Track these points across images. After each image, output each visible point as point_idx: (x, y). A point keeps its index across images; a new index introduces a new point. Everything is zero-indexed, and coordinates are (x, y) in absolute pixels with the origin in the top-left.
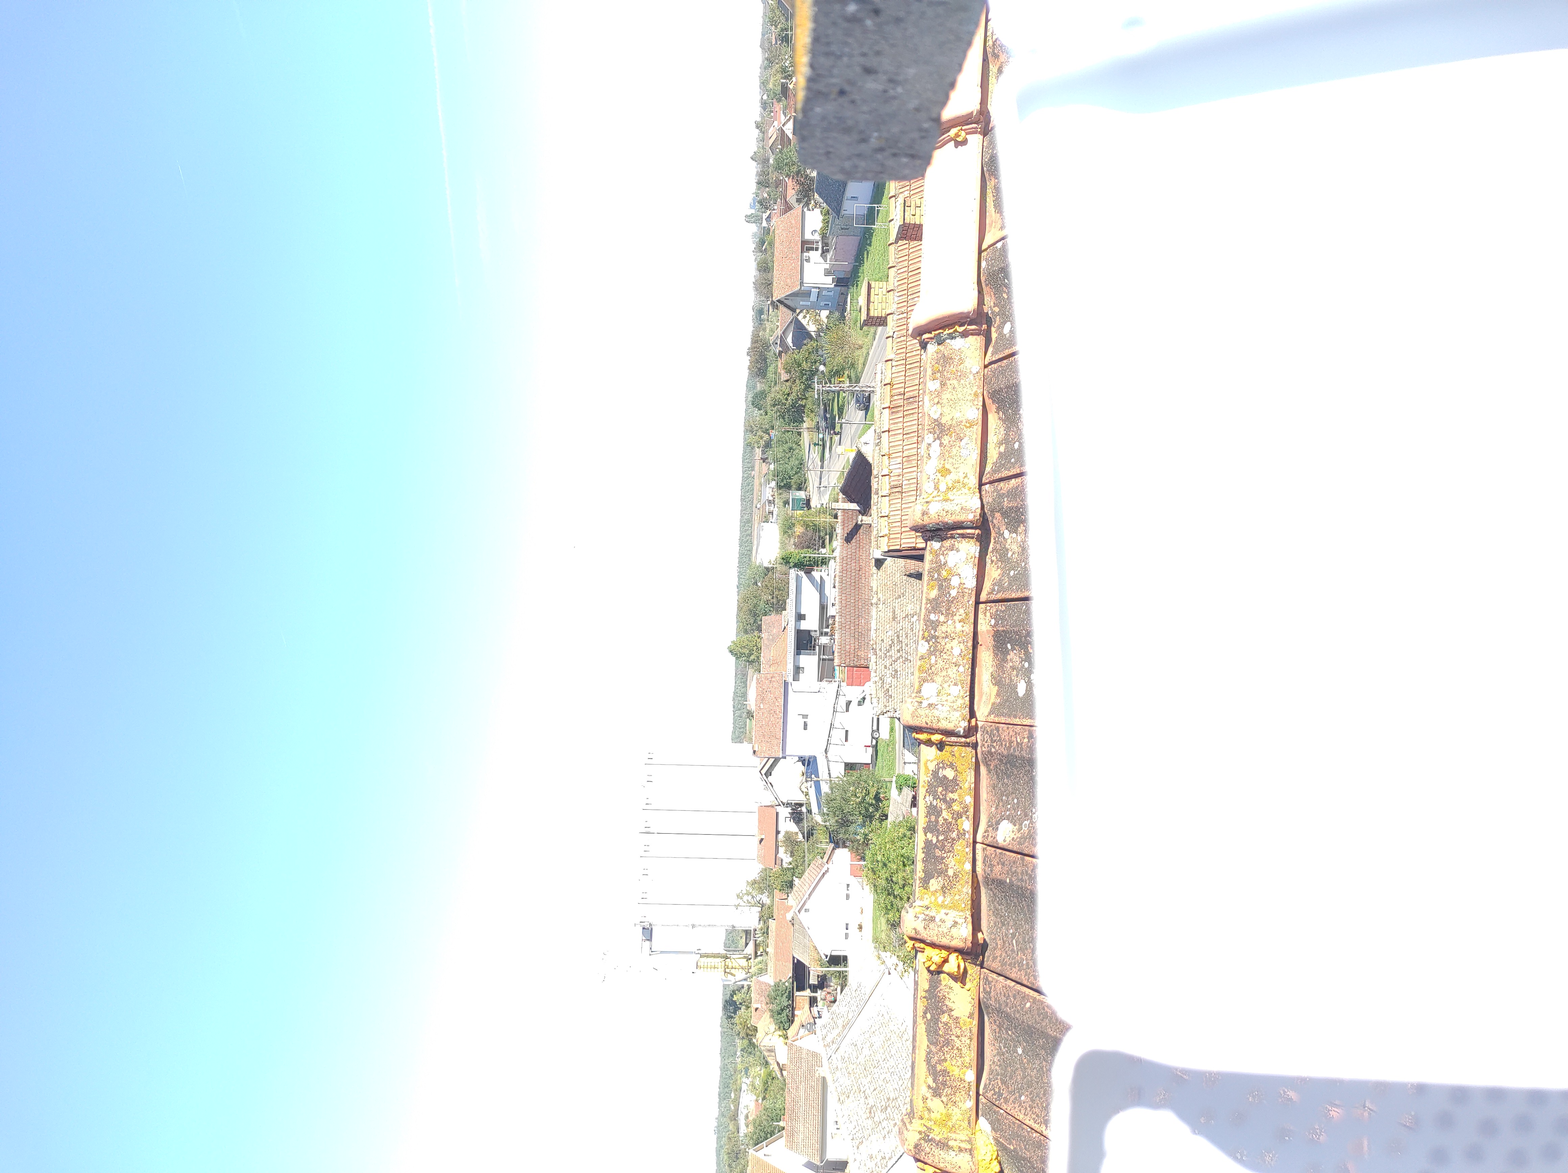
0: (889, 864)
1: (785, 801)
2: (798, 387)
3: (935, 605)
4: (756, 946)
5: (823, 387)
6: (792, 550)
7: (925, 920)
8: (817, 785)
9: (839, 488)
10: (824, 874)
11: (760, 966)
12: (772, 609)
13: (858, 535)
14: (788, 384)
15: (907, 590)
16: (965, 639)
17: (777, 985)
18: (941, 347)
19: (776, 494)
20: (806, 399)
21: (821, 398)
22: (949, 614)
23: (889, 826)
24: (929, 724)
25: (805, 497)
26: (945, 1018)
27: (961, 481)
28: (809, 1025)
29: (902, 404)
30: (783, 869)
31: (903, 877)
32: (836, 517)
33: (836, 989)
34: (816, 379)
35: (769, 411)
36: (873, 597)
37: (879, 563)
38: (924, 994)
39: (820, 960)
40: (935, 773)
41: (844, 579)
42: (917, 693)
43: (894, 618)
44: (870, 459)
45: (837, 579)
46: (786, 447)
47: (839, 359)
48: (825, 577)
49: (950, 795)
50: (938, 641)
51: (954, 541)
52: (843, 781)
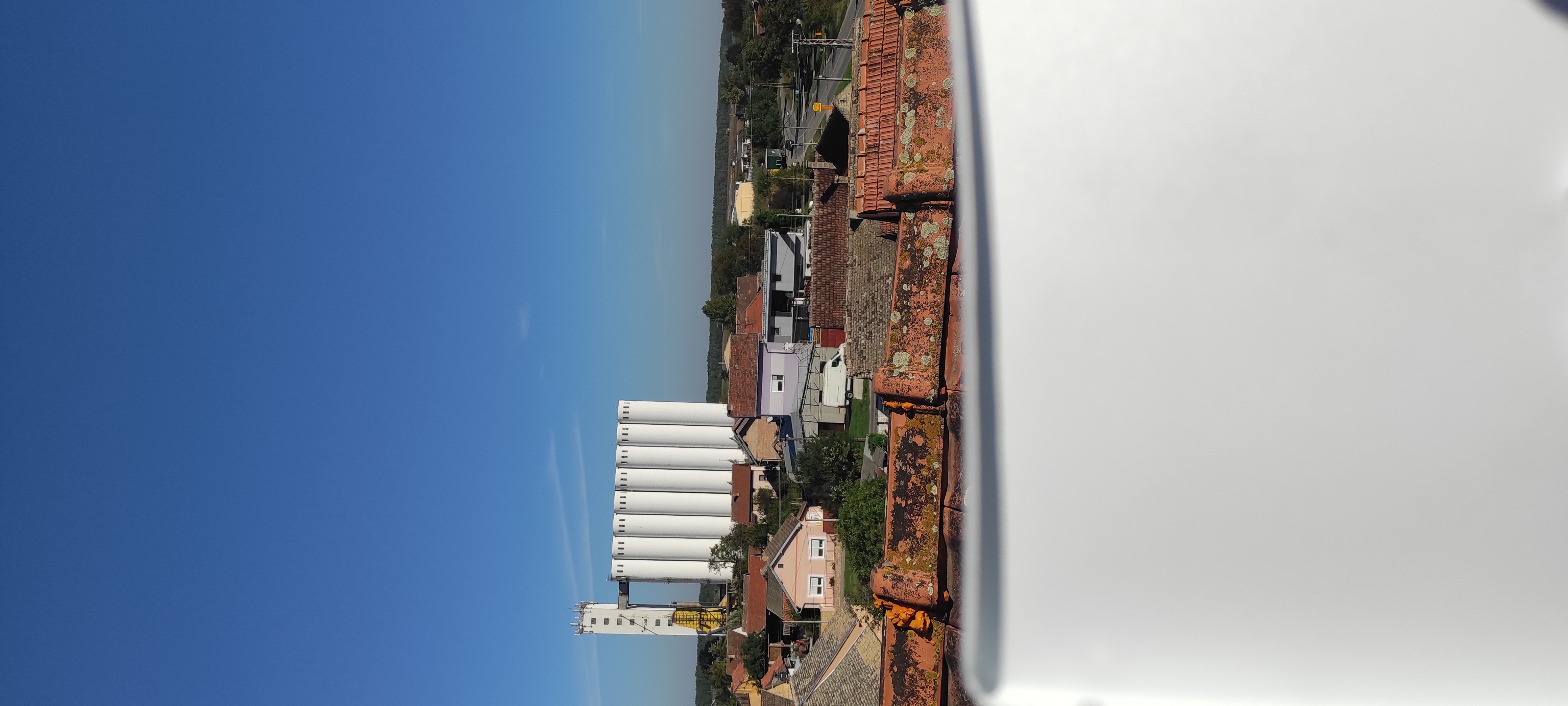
0: (862, 522)
1: (760, 460)
2: (775, 40)
3: (908, 276)
4: (731, 600)
5: (799, 41)
6: (768, 210)
7: (893, 579)
8: (791, 444)
9: (815, 146)
10: (797, 531)
11: (735, 619)
12: (747, 270)
13: (834, 195)
14: (763, 38)
15: (883, 252)
16: (936, 309)
17: (751, 636)
18: (918, 15)
19: (751, 152)
20: (783, 53)
21: (798, 53)
22: (922, 285)
23: (861, 485)
24: (900, 392)
25: (780, 155)
26: (911, 671)
27: (936, 152)
28: (782, 675)
29: (880, 61)
30: (757, 526)
31: (875, 533)
32: (812, 176)
33: (809, 641)
34: (793, 33)
35: (744, 66)
36: (849, 259)
37: (855, 224)
38: (891, 649)
39: (793, 612)
40: (905, 440)
41: (820, 239)
42: (888, 362)
43: (869, 280)
44: (847, 117)
45: (813, 240)
46: (761, 103)
47: (816, 13)
48: (802, 240)
49: (920, 461)
50: (910, 311)
51: (928, 212)
52: (816, 440)
